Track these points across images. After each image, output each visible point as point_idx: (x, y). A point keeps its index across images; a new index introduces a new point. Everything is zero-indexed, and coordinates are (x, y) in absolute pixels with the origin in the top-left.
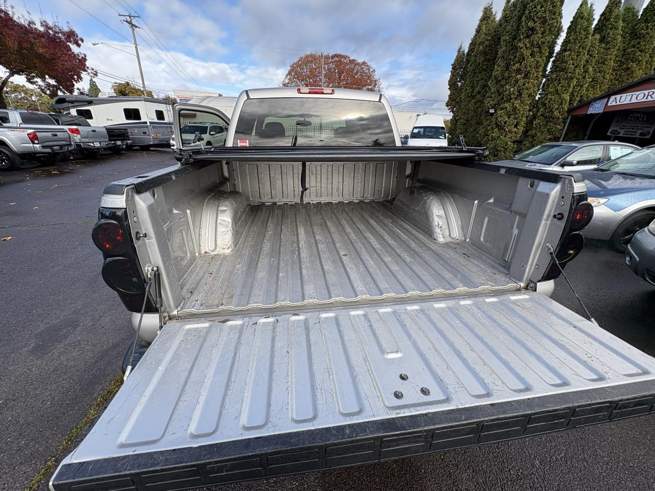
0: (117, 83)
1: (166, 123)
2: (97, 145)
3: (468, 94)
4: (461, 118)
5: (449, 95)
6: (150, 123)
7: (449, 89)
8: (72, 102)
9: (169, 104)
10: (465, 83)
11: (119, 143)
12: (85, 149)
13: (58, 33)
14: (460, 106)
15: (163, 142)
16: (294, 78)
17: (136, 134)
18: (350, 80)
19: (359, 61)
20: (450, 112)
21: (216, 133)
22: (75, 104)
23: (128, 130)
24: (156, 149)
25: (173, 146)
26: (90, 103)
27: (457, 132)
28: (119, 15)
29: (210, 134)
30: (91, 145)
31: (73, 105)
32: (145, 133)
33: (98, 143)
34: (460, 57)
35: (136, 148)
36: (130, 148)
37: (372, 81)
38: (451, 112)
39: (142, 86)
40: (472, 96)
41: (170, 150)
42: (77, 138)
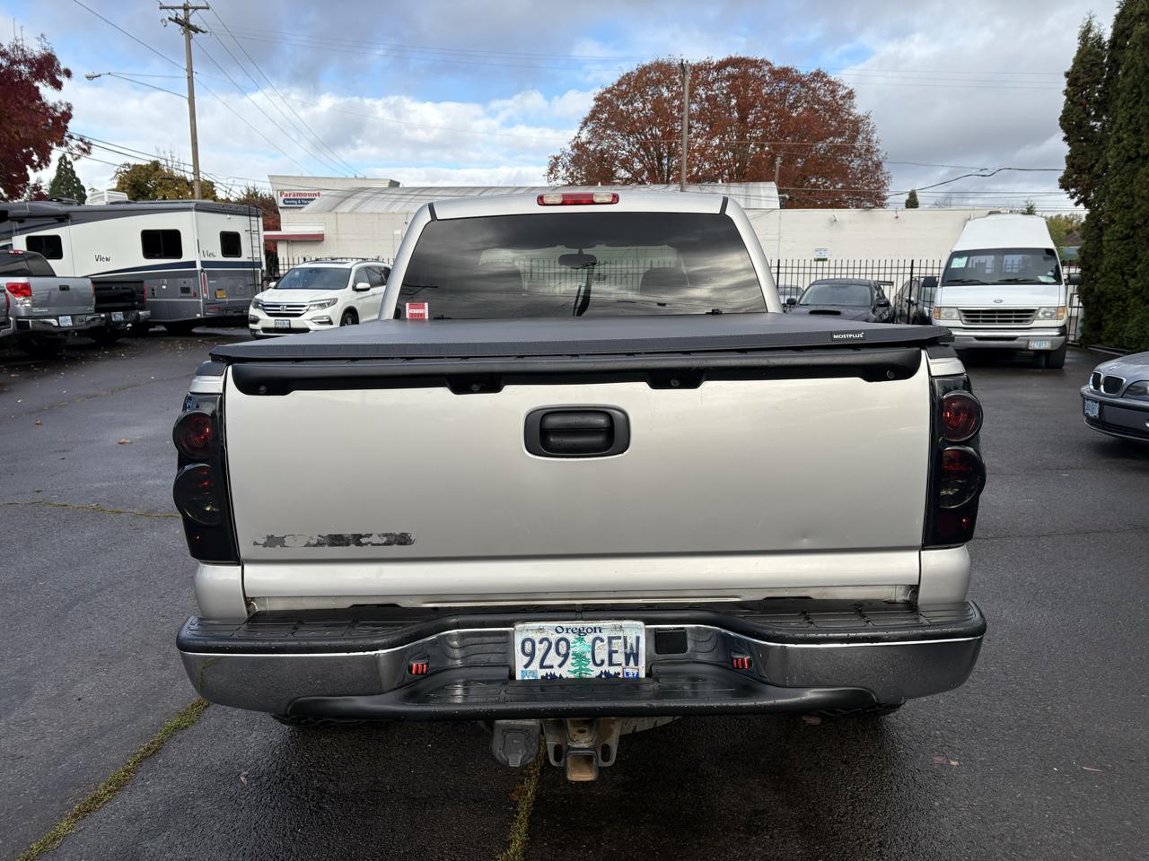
0: (128, 165)
1: (243, 264)
2: (66, 322)
3: (1127, 151)
4: (1113, 221)
5: (1068, 158)
6: (204, 264)
7: (1065, 139)
8: (21, 219)
9: (258, 216)
10: (1113, 122)
11: (118, 316)
12: (37, 334)
13: (19, 62)
14: (1107, 187)
15: (230, 313)
16: (607, 126)
17: (164, 294)
18: (776, 124)
19: (803, 72)
20: (1077, 204)
21: (372, 286)
22: (28, 223)
23: (146, 282)
24: (209, 330)
25: (256, 321)
26: (63, 219)
27: (1105, 262)
28: (161, 8)
29: (355, 289)
30: (50, 324)
31: (23, 225)
32: (186, 290)
33: (69, 317)
34: (1089, 53)
35: (156, 329)
36: (142, 331)
37: (844, 121)
38: (1082, 206)
39: (191, 170)
40: (1138, 156)
41: (248, 333)
42: (22, 305)
